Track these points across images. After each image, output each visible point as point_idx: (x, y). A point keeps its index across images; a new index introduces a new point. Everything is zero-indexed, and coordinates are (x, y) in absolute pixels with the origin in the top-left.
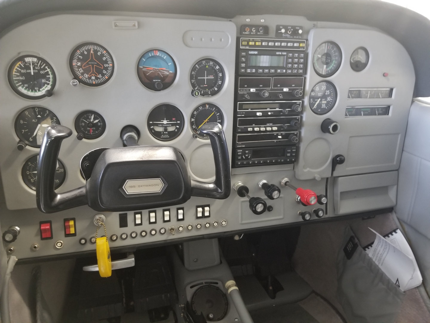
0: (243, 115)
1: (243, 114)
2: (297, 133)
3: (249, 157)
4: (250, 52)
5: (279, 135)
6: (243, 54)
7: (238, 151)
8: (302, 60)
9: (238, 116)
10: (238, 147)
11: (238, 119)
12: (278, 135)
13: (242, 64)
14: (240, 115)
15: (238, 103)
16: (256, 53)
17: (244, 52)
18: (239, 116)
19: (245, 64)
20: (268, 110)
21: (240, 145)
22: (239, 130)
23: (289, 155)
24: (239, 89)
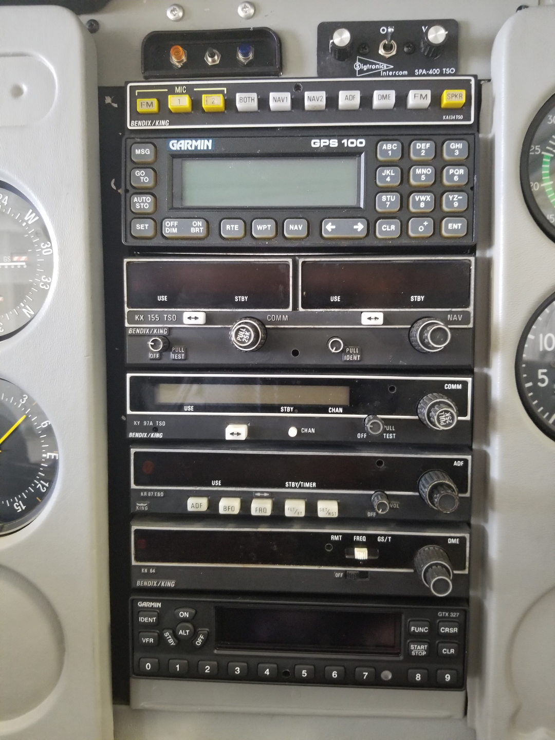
0: (159, 435)
1: (156, 430)
2: (462, 540)
3: (199, 642)
4: (176, 145)
5: (360, 544)
6: (138, 152)
7: (141, 604)
8: (457, 174)
9: (131, 435)
10: (139, 583)
11: (133, 451)
12: (349, 542)
13: (135, 200)
14: (144, 435)
15: (129, 375)
16: (205, 144)
17: (143, 143)
18: (138, 435)
19: (149, 199)
20: (287, 413)
21: (148, 576)
22: (142, 506)
23: (419, 649)
24: (127, 309)
